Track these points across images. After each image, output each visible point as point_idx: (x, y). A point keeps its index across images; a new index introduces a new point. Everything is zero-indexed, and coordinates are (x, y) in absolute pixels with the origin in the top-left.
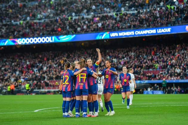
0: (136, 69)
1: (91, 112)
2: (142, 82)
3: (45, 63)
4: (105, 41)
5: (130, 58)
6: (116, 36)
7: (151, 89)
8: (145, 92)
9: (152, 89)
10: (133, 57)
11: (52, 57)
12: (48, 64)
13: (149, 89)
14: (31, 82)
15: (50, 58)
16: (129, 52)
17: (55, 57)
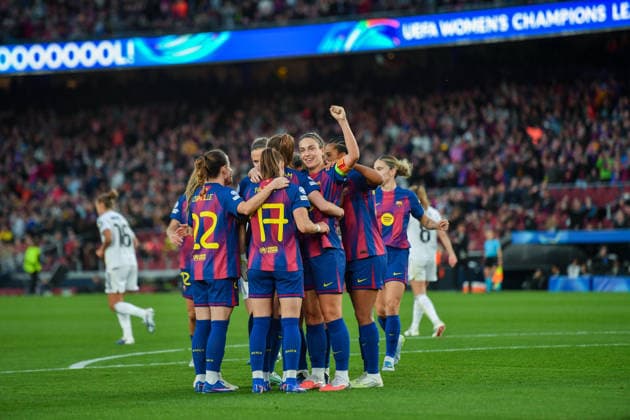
0: (514, 182)
1: (320, 372)
2: (543, 239)
3: (119, 156)
4: (380, 59)
5: (491, 130)
6: (427, 39)
7: (583, 268)
8: (555, 281)
9: (587, 271)
10: (502, 127)
11: (147, 129)
12: (131, 158)
13: (574, 272)
14: (56, 239)
15: (141, 133)
16: (485, 106)
17: (161, 129)
